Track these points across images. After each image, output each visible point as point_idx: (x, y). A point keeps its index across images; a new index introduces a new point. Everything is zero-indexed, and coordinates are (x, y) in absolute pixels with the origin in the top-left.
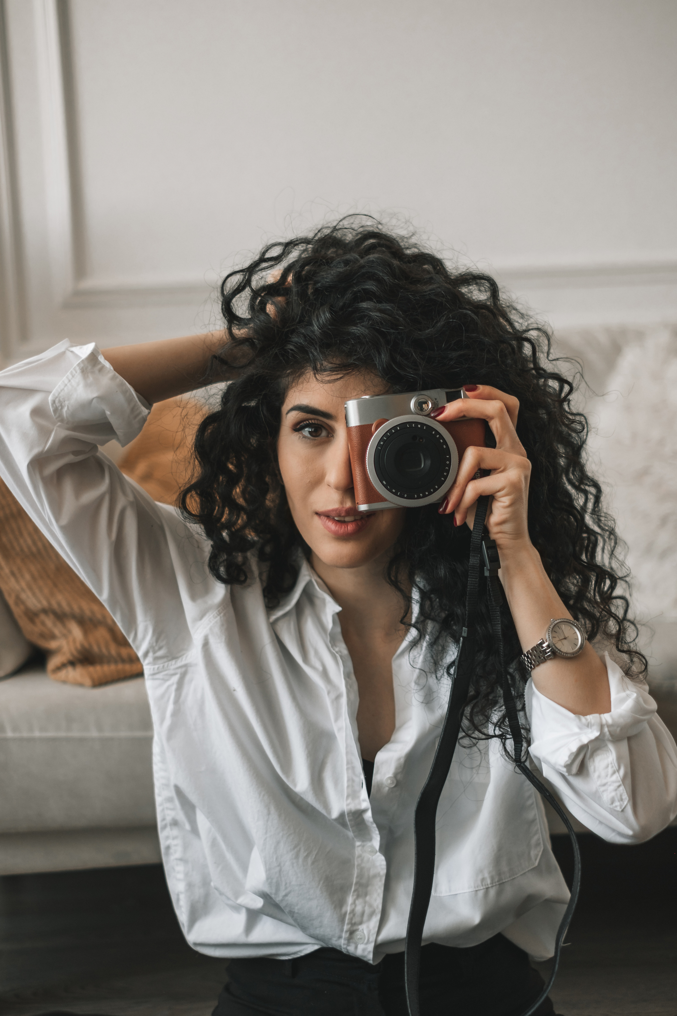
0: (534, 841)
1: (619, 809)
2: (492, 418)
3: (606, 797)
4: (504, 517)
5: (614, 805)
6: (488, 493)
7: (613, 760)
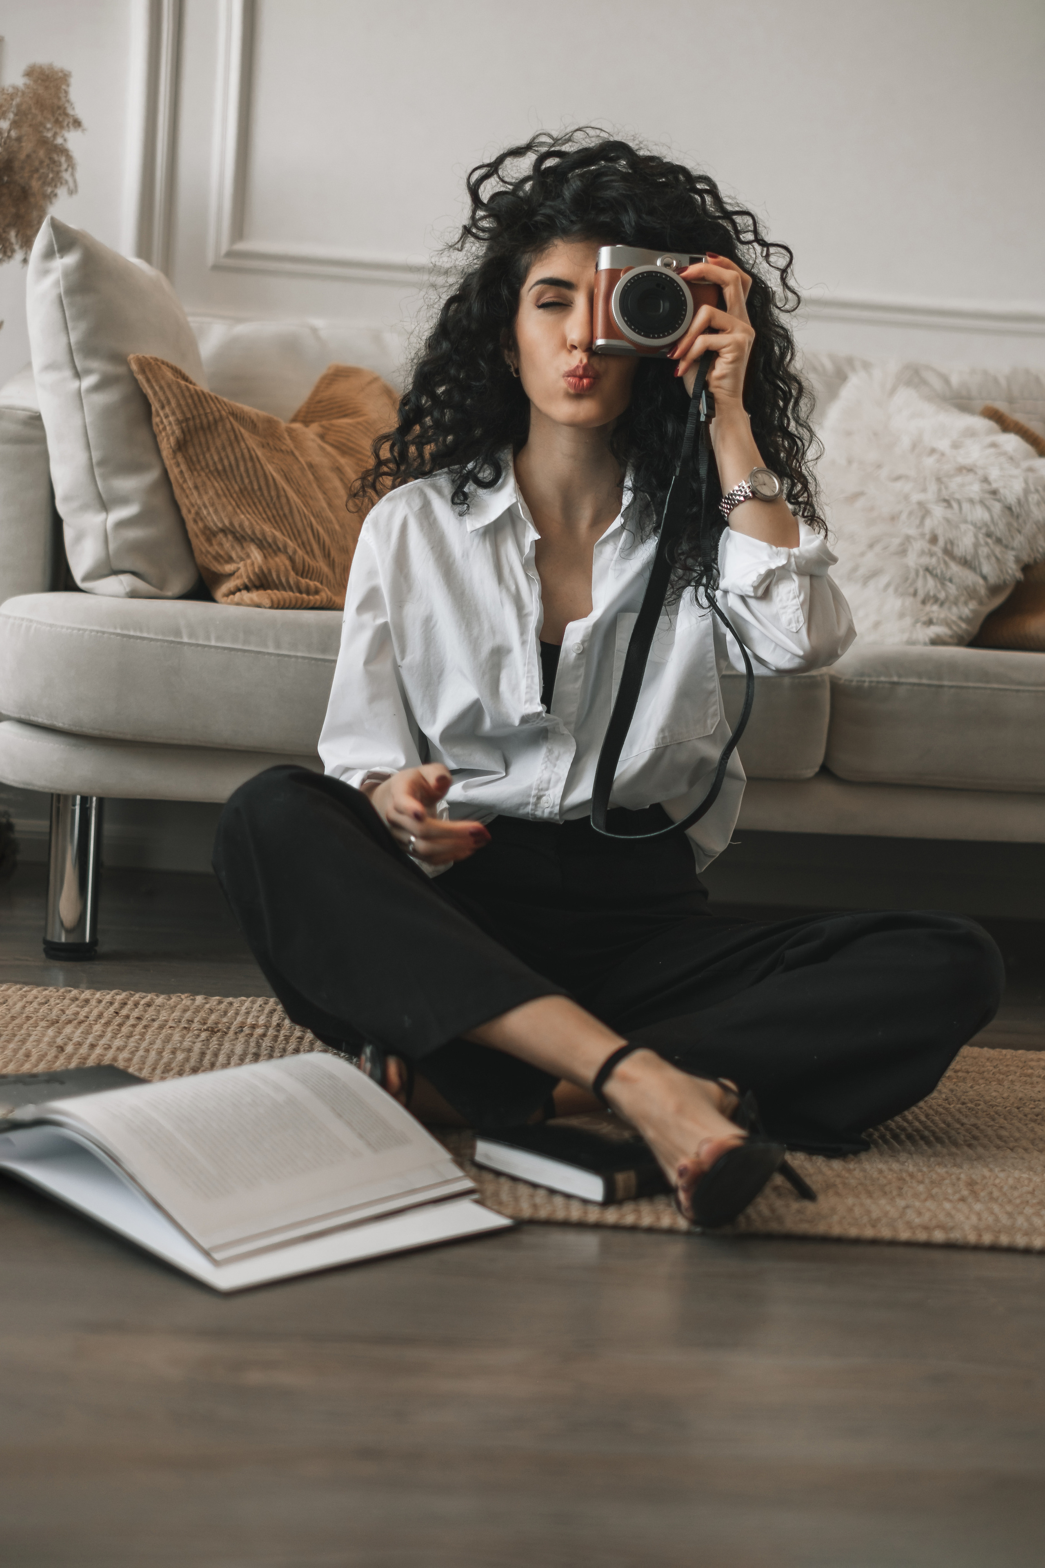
0: (711, 710)
1: (794, 630)
2: (727, 285)
3: (784, 619)
4: (724, 372)
5: (791, 626)
6: (714, 348)
7: (795, 587)
